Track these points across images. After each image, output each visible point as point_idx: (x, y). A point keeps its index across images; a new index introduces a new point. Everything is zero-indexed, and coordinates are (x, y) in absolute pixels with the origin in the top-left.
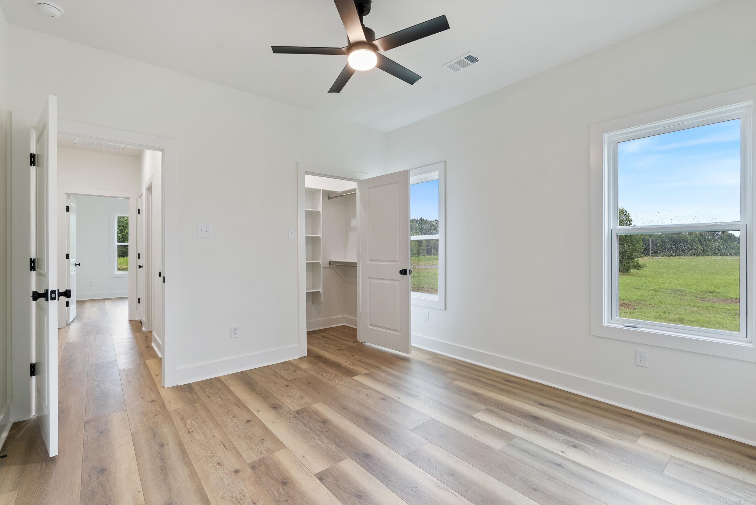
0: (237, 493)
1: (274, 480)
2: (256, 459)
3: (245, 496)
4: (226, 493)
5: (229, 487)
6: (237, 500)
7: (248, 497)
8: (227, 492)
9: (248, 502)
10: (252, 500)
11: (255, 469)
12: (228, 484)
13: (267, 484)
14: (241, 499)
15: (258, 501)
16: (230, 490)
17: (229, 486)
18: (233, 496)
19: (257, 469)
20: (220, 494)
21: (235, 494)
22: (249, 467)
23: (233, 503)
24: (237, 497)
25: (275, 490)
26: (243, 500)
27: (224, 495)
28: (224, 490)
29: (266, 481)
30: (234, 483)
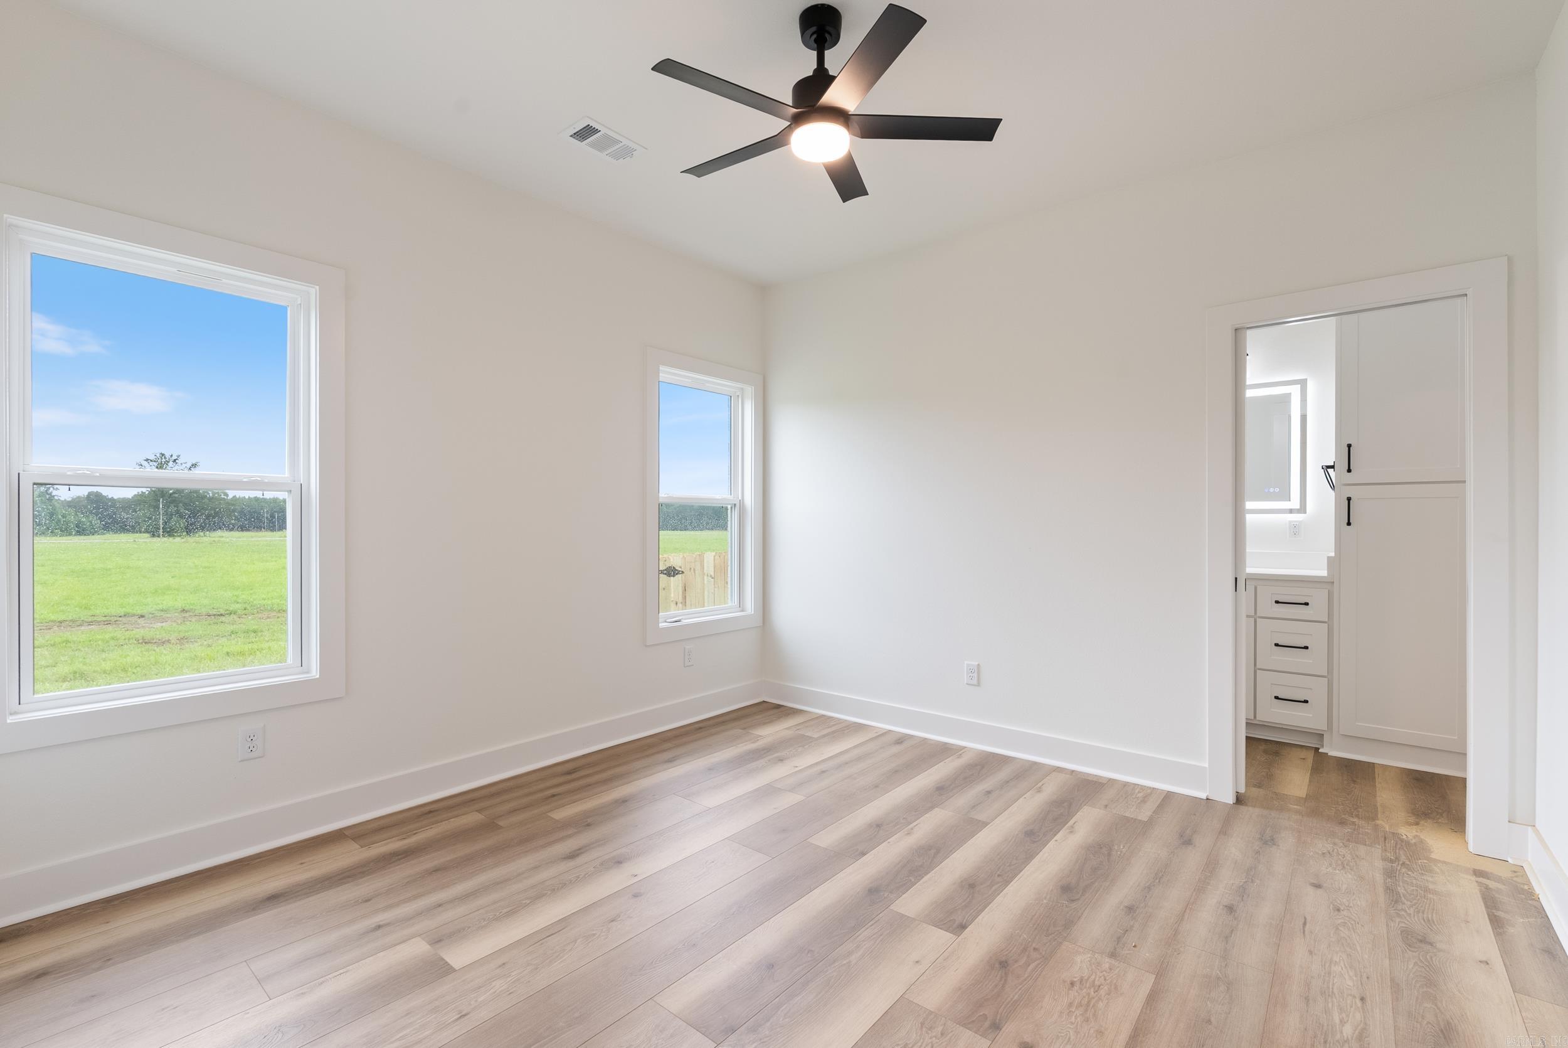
0: (1074, 1017)
1: (1006, 980)
2: (968, 1033)
3: (1070, 1003)
4: (1087, 1035)
5: (1072, 1037)
6: (1086, 1011)
7: (1068, 998)
8: (1085, 1035)
9: (1077, 994)
10: (1069, 989)
11: (1000, 1020)
12: (1067, 1044)
13: (1021, 986)
14: (1080, 1005)
15: (1064, 982)
16: (1077, 1033)
17: (1069, 1039)
18: (1084, 1020)
19: (998, 1018)
20: (1096, 1042)
21: (1079, 1019)
22: (1001, 1033)
23: (1095, 1012)
24: (1081, 1013)
25: (1025, 971)
26: (1080, 1000)
27: (1094, 1035)
28: (1084, 1041)
29: (1017, 990)
30: (1058, 1036)
